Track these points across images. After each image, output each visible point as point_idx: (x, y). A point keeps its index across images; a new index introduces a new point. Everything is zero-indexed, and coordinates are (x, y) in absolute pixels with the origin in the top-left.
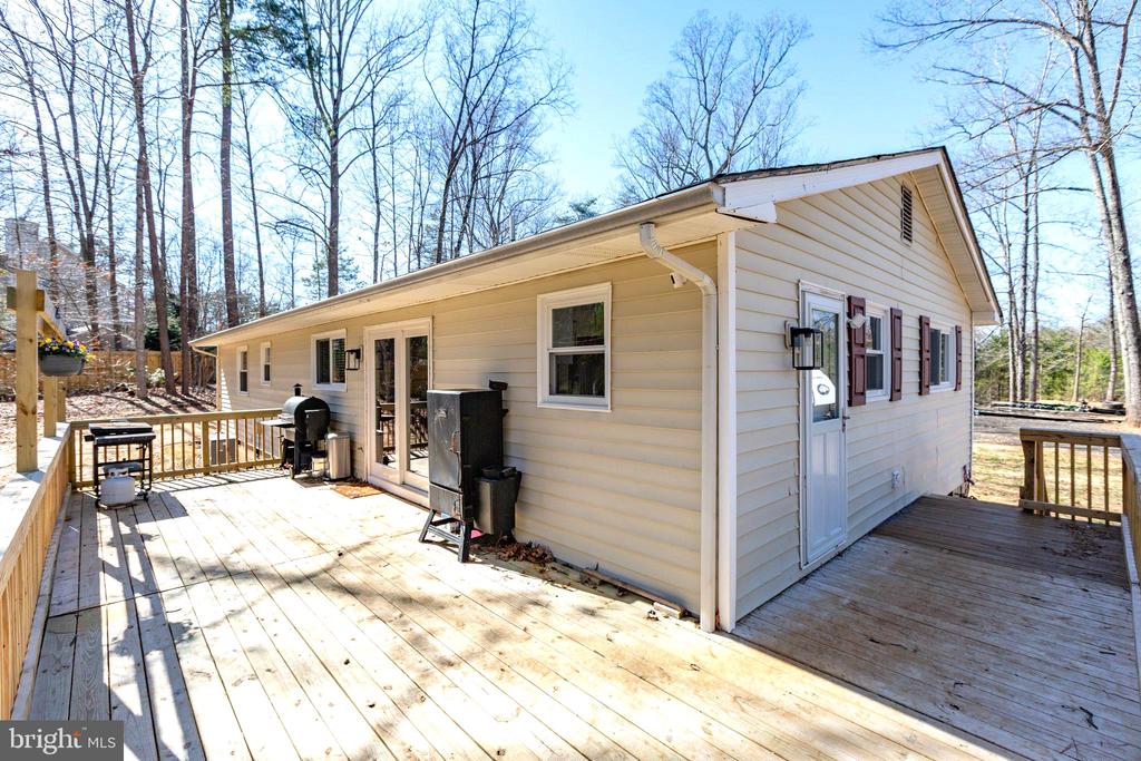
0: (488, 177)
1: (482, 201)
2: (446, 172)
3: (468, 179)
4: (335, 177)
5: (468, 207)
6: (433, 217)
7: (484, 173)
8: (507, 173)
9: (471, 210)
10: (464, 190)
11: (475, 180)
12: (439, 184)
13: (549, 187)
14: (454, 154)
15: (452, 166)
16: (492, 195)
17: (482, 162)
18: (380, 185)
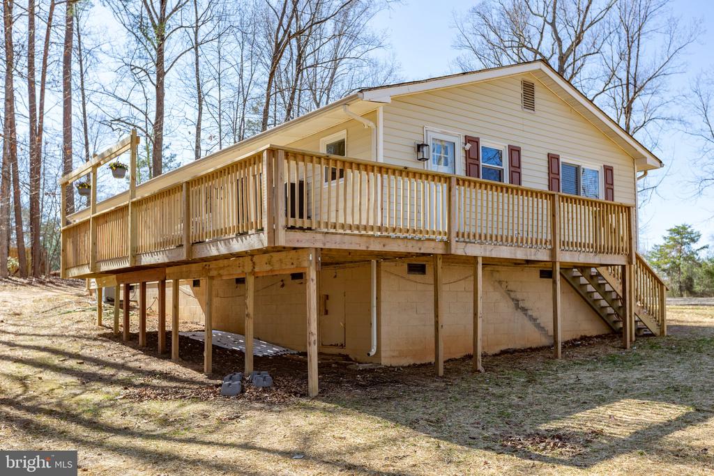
0: (314, 66)
1: (308, 92)
2: (269, 63)
3: (293, 70)
4: (161, 74)
5: (292, 99)
6: (256, 110)
7: (310, 61)
8: (336, 60)
9: (296, 101)
10: (288, 81)
11: (299, 71)
12: (262, 74)
13: (385, 72)
14: (278, 45)
15: (276, 59)
16: (319, 85)
17: (309, 49)
18: (204, 79)
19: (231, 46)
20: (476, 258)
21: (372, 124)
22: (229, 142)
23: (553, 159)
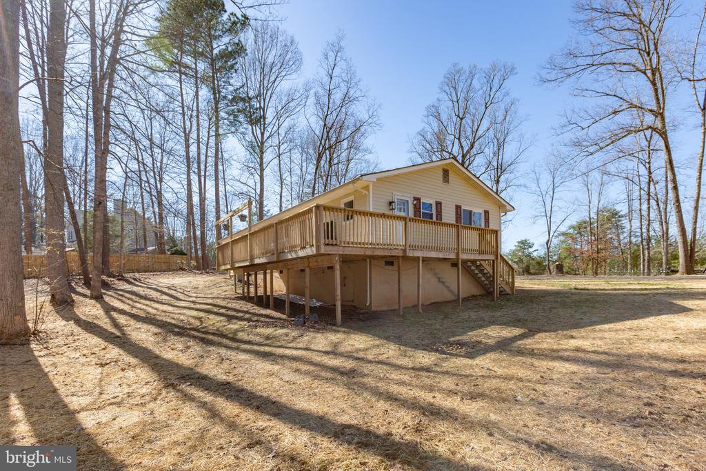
0: (338, 164)
1: (335, 177)
2: (315, 163)
3: (327, 166)
4: (262, 170)
5: (327, 180)
6: (309, 187)
7: (336, 161)
8: (349, 161)
9: (329, 182)
10: (325, 172)
11: (330, 166)
12: (312, 168)
13: (373, 166)
14: (319, 154)
15: (319, 161)
16: (340, 173)
17: (335, 155)
18: (283, 172)
19: (296, 155)
20: (419, 257)
21: (366, 192)
22: (296, 203)
23: (458, 207)
